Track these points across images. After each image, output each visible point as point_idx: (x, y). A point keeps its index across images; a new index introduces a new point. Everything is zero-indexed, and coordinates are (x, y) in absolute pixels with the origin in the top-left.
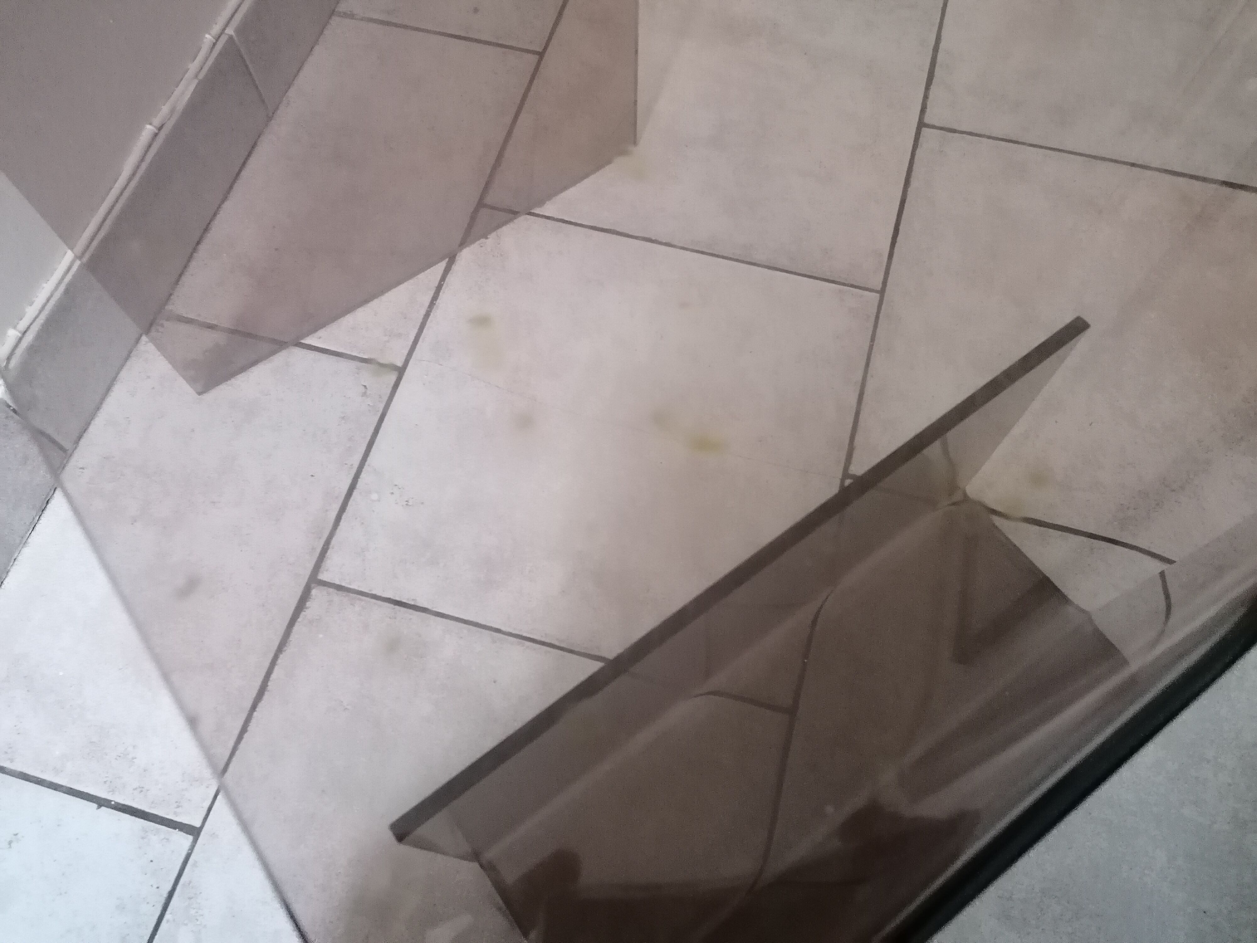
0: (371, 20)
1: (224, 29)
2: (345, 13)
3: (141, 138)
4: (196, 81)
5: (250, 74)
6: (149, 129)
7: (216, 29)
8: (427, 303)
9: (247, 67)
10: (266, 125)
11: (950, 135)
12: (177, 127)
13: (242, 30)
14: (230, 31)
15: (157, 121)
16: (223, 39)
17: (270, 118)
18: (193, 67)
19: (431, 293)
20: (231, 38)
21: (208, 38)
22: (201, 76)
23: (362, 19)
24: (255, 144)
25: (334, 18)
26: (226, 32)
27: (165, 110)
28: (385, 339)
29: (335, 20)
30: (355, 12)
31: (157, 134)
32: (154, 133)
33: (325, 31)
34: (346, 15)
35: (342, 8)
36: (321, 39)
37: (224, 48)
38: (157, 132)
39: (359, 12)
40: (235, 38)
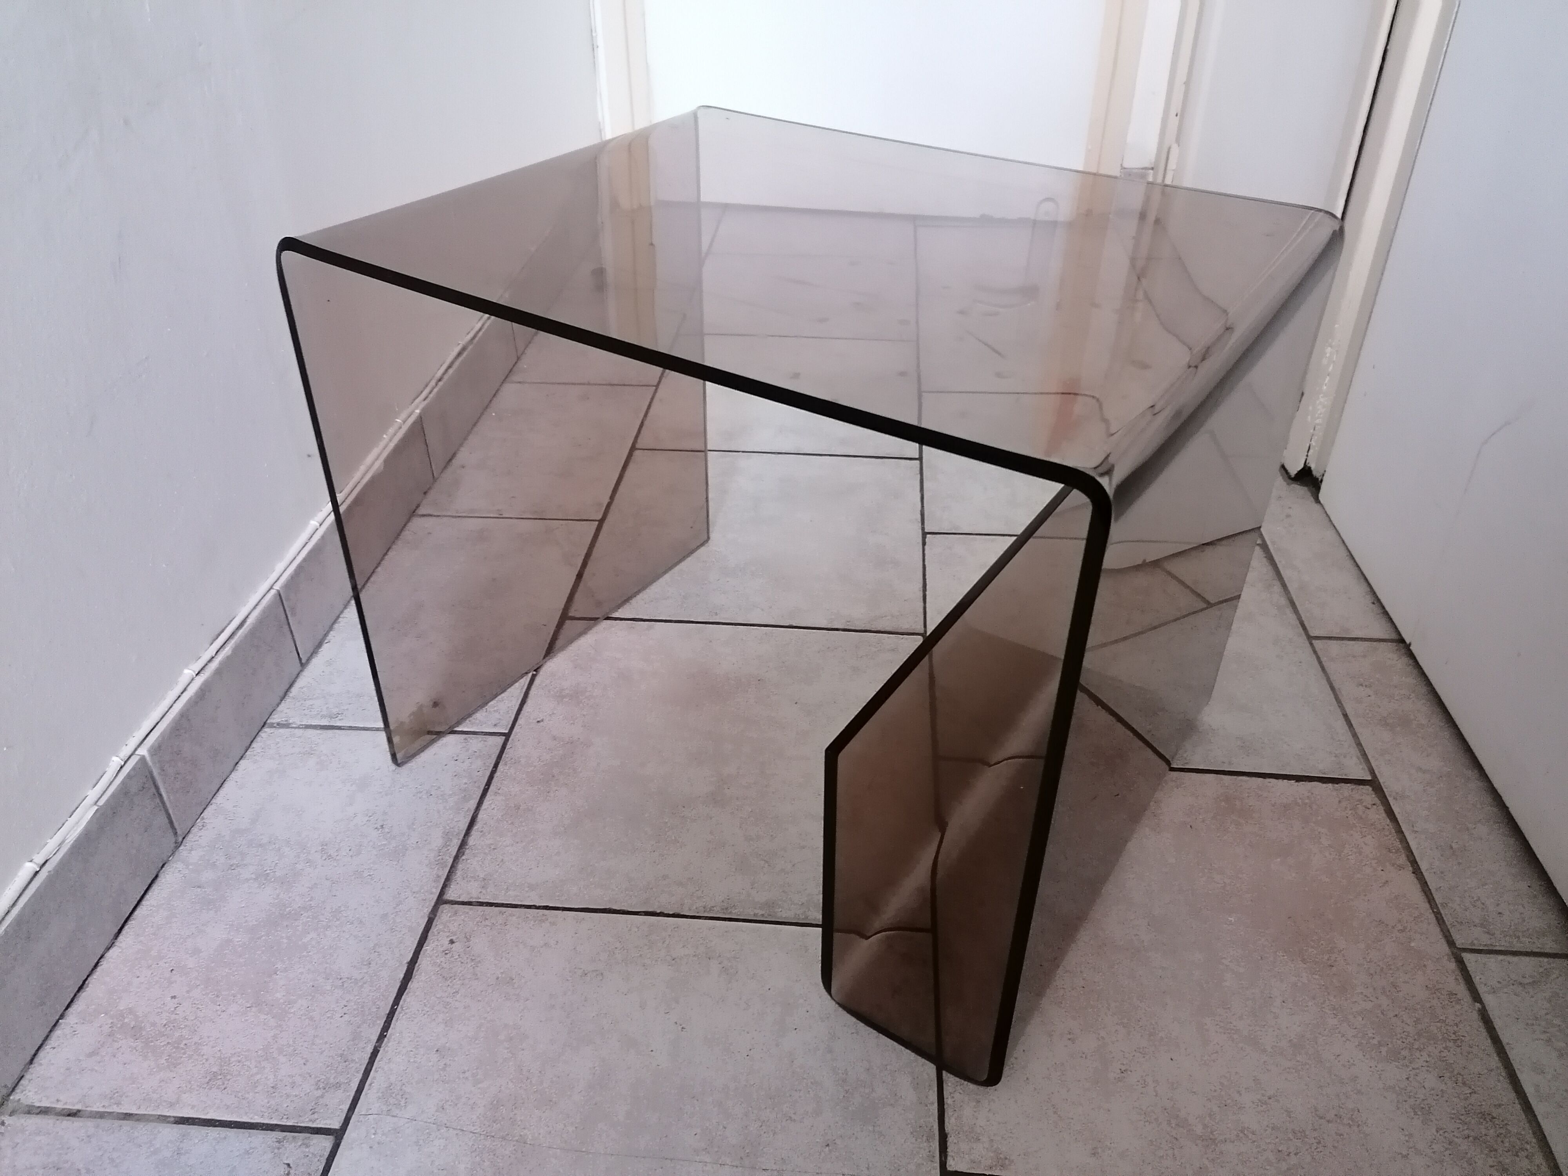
1: (136, 750)
2: (278, 724)
3: (16, 879)
4: (96, 808)
5: (160, 795)
6: (29, 867)
7: (126, 751)
8: (375, 1038)
9: (157, 788)
10: (173, 853)
12: (64, 864)
13: (156, 750)
14: (143, 751)
15: (39, 859)
16: (134, 761)
17: (178, 845)
18: (93, 794)
19: (381, 1023)
20: (143, 759)
21: (116, 761)
22: (101, 803)
23: (298, 727)
24: (157, 876)
25: (266, 729)
26: (137, 752)
27: (52, 844)
28: (319, 1093)
29: (266, 732)
30: (291, 721)
31: (37, 873)
32: (35, 870)
33: (254, 745)
34: (280, 725)
35: (275, 719)
36: (248, 753)
37: (134, 769)
38: (38, 870)
39: (296, 720)
40: (148, 758)
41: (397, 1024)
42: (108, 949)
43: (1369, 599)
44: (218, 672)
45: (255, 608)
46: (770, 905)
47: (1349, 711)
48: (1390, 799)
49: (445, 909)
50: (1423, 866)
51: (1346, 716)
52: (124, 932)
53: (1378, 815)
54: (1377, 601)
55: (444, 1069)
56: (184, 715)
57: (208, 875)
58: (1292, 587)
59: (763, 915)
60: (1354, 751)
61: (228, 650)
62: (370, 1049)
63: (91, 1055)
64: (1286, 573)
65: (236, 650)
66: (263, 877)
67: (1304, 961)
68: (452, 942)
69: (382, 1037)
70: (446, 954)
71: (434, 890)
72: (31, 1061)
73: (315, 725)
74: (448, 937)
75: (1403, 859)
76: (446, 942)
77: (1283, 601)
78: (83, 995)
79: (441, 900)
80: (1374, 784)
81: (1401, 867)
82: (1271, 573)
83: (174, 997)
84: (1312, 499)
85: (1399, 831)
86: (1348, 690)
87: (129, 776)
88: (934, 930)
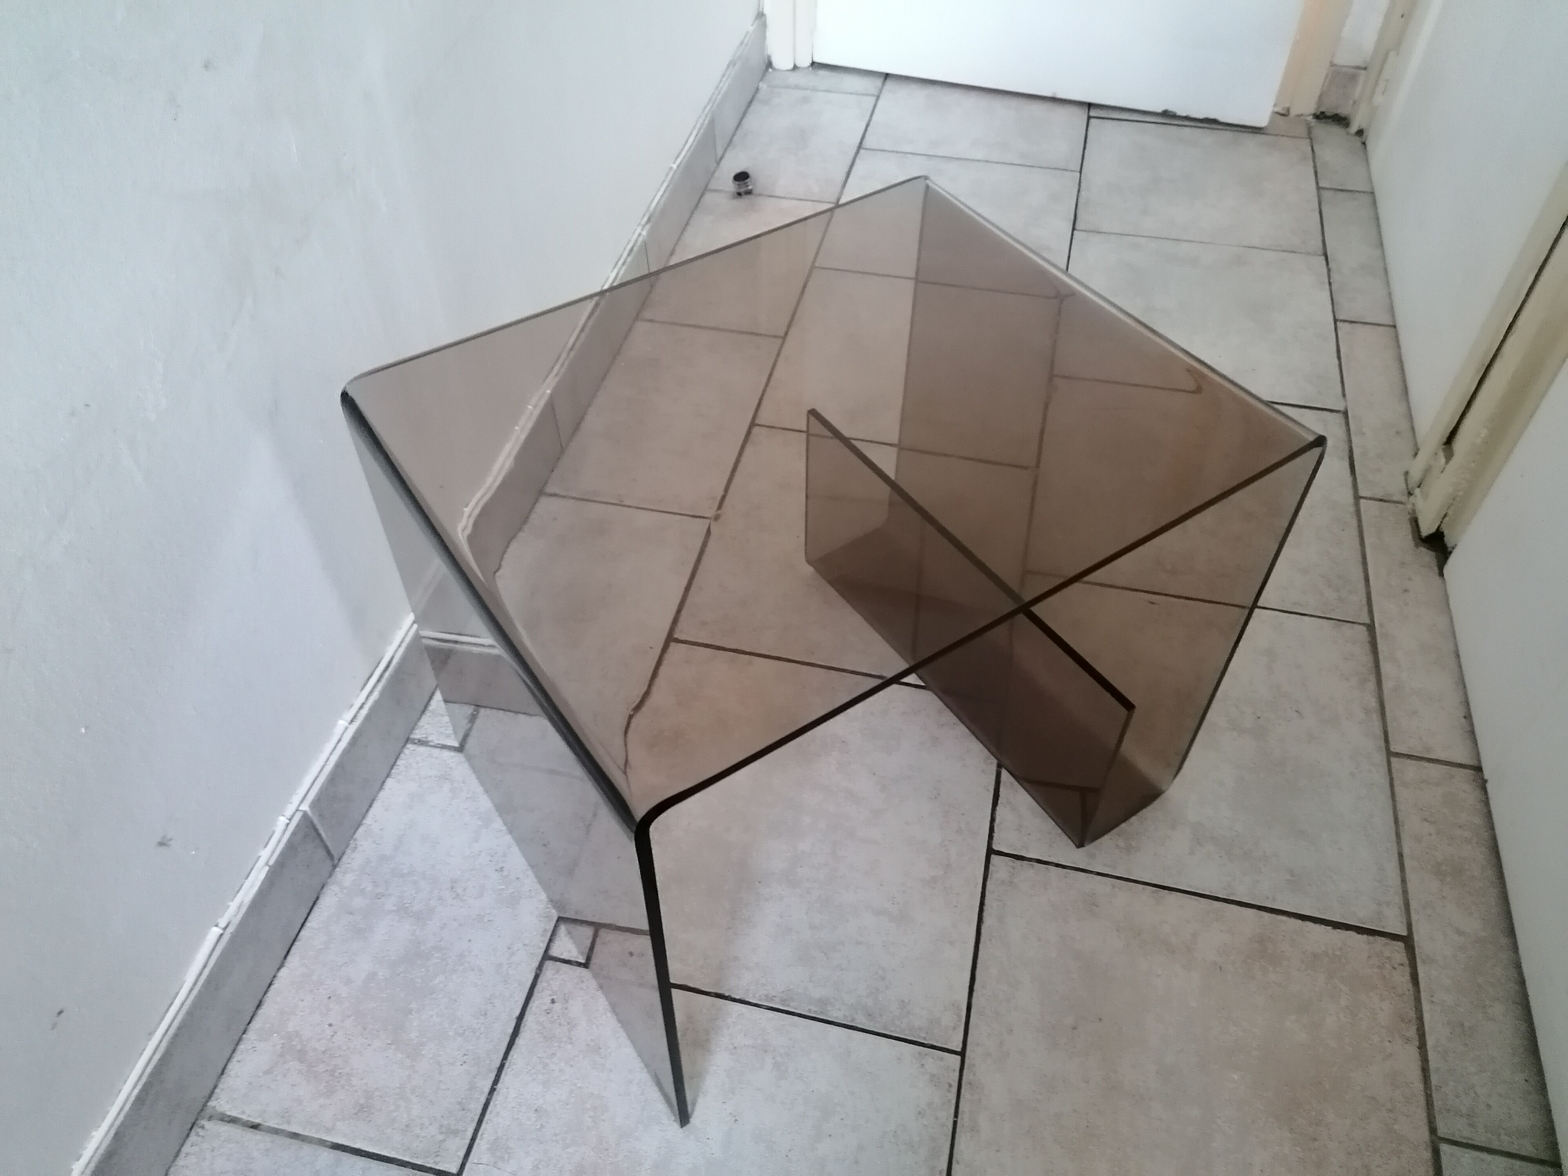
0: (444, 747)
1: (299, 805)
2: (419, 741)
3: (206, 943)
4: (267, 868)
5: (319, 835)
6: (215, 931)
7: (291, 810)
8: (487, 1090)
9: (317, 832)
10: (330, 875)
11: (1018, 863)
12: (243, 925)
13: (314, 805)
14: (305, 807)
15: (223, 923)
16: (298, 816)
17: (335, 867)
18: (265, 854)
19: (492, 1076)
20: (305, 815)
21: (282, 820)
22: (271, 863)
23: (435, 747)
24: (318, 898)
25: (409, 746)
26: (301, 808)
27: (233, 906)
28: (441, 1137)
29: (409, 749)
30: (430, 739)
31: (221, 935)
32: (219, 934)
33: (399, 763)
35: (417, 735)
36: (393, 771)
37: (298, 826)
38: (223, 931)
39: (434, 739)
40: (310, 813)
41: (506, 1078)
42: (279, 969)
43: (1461, 713)
44: (368, 718)
45: (399, 646)
46: (823, 1002)
47: (1406, 851)
48: (1418, 961)
49: (549, 965)
50: (1430, 1042)
51: (1401, 855)
52: (292, 952)
53: (1402, 978)
54: (1468, 716)
55: (540, 1130)
56: (339, 765)
57: (358, 902)
58: (1387, 685)
59: (816, 1012)
60: (1398, 900)
61: (376, 695)
62: (483, 1100)
63: (268, 1072)
64: (1386, 667)
65: (382, 693)
66: (403, 910)
67: (1291, 1130)
68: (553, 1001)
69: (492, 1090)
70: (548, 1013)
71: (541, 945)
72: (223, 1073)
73: (450, 746)
74: (550, 995)
75: (1412, 1032)
76: (548, 1000)
77: (1373, 703)
78: (261, 1012)
79: (547, 956)
80: (1407, 941)
81: (1408, 1040)
82: (1370, 664)
83: (330, 1025)
84: (1436, 569)
85: (1418, 1000)
86: (1412, 824)
87: (294, 834)
88: (962, 1054)
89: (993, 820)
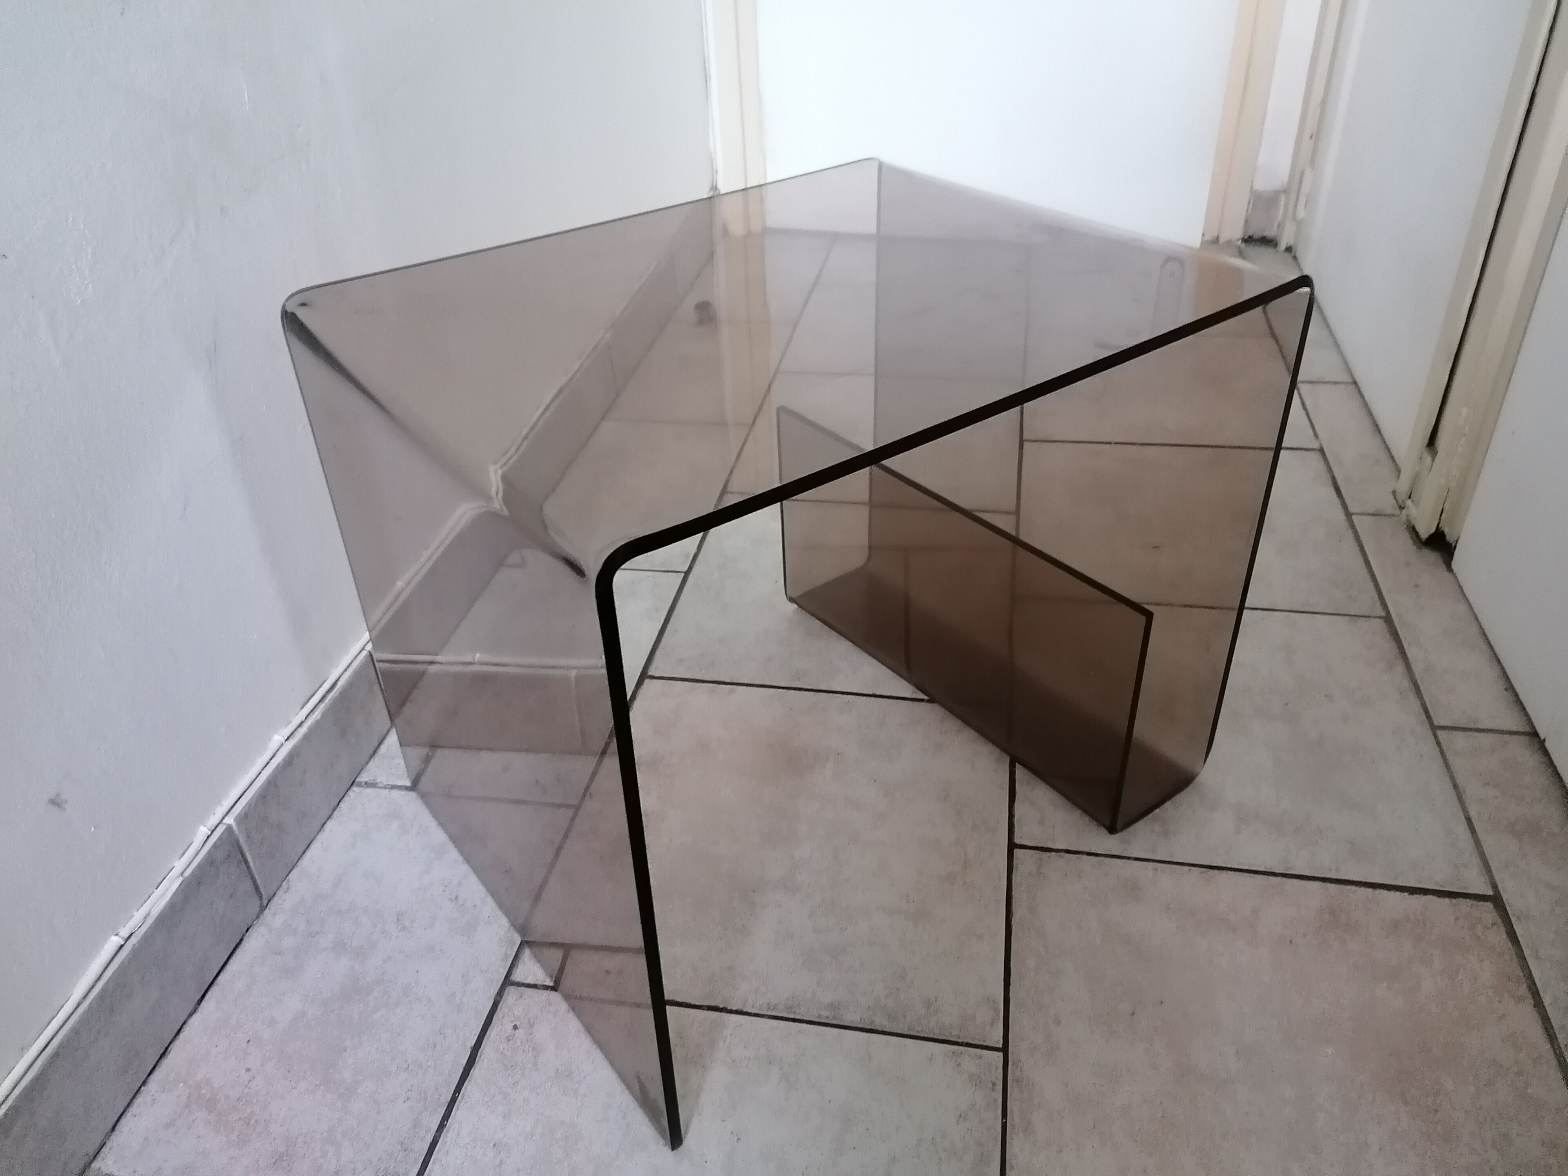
0: (393, 787)
1: (223, 818)
2: (366, 783)
3: (102, 952)
4: (181, 879)
5: (246, 862)
6: (115, 941)
7: (213, 820)
8: (435, 1127)
9: (243, 855)
10: (258, 917)
12: (148, 938)
13: (242, 819)
14: (230, 820)
15: (125, 933)
16: (221, 830)
17: (263, 908)
18: (179, 865)
20: (229, 828)
21: (203, 831)
22: (187, 873)
23: (385, 787)
24: (241, 940)
25: (354, 788)
26: (224, 821)
27: (138, 916)
29: (354, 791)
30: (378, 781)
31: (122, 946)
32: (120, 945)
33: (341, 805)
34: (368, 785)
35: (364, 778)
36: (336, 813)
37: (220, 839)
38: (123, 943)
39: (382, 780)
40: (235, 827)
41: (458, 1113)
42: (191, 1015)
43: (1501, 685)
44: (307, 737)
45: (346, 670)
46: (834, 1006)
47: (1473, 814)
48: (1514, 920)
49: (511, 991)
50: (1547, 1000)
51: (1469, 820)
52: (207, 997)
53: (1498, 937)
54: (1510, 687)
55: (500, 1166)
56: (271, 782)
57: (288, 942)
58: (1417, 668)
59: (827, 1017)
60: (1476, 861)
61: (317, 715)
62: (429, 1138)
63: (168, 1126)
64: (1411, 652)
65: (324, 715)
66: (340, 947)
67: (1406, 1103)
68: (515, 1027)
69: (442, 1127)
70: (509, 1040)
71: (502, 970)
72: (113, 1128)
73: (401, 786)
74: (512, 1022)
75: (1523, 990)
76: (510, 1027)
77: (1406, 684)
78: (165, 1062)
79: (508, 981)
80: (1496, 900)
81: (1521, 999)
82: (1395, 650)
83: (248, 1070)
84: (1444, 567)
85: (1522, 958)
86: (1473, 789)
87: (215, 846)
88: (1005, 1049)
89: (1011, 816)
